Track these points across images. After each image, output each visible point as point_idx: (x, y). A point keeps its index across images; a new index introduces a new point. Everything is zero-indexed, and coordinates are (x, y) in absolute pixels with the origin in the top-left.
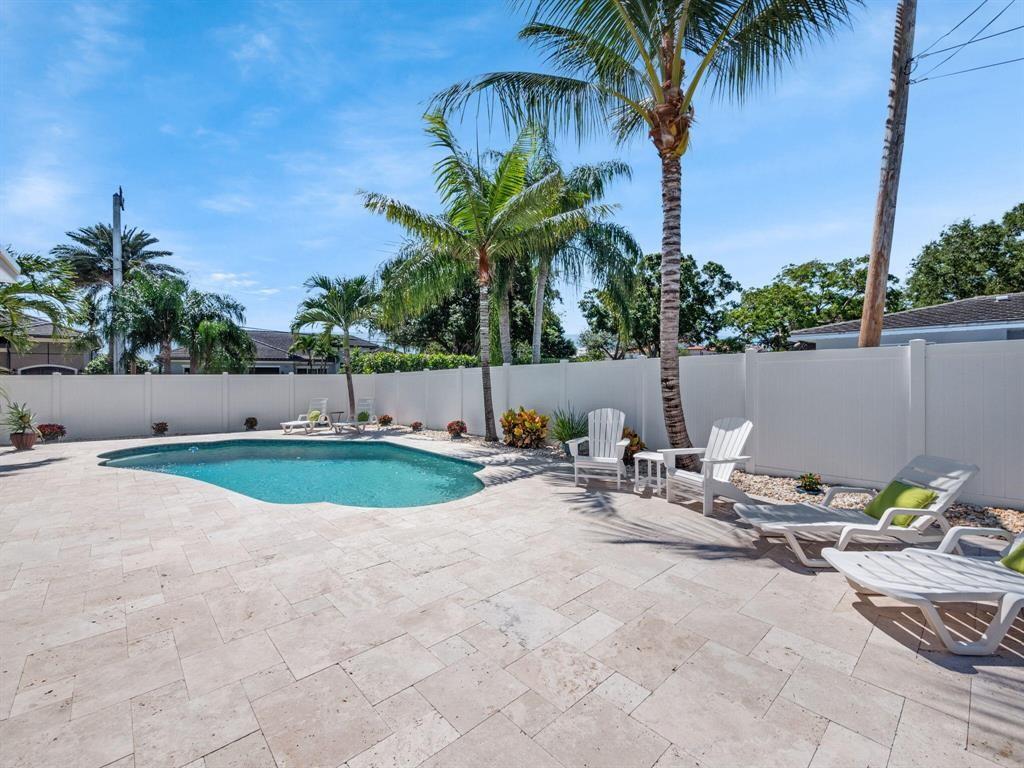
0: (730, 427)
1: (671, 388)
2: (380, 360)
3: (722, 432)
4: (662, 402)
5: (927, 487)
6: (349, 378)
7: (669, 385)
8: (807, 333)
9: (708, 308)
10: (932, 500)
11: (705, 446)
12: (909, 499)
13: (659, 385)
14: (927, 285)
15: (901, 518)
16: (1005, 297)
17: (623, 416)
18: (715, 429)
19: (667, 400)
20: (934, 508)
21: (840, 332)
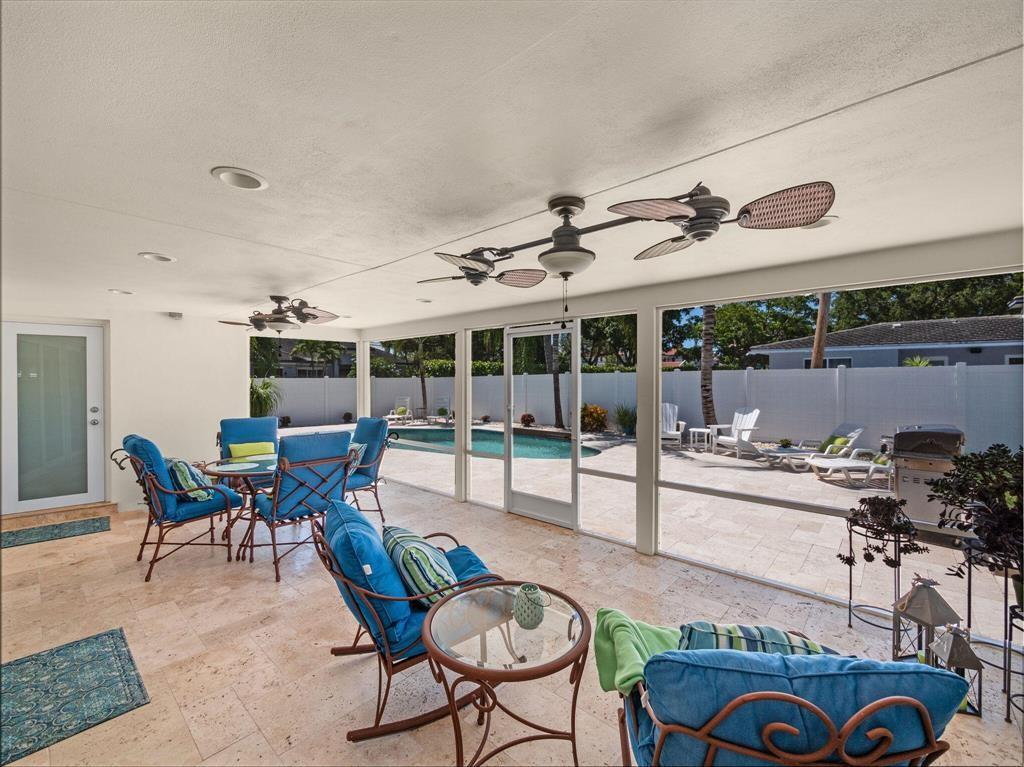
0: (746, 412)
1: (708, 390)
2: (437, 366)
3: (741, 415)
4: (701, 398)
5: (846, 436)
6: (423, 381)
7: (706, 388)
8: (763, 348)
9: (675, 322)
10: (847, 442)
11: (731, 423)
12: (838, 442)
13: (700, 390)
14: (847, 308)
15: (835, 449)
16: (899, 325)
17: (676, 407)
18: (736, 414)
19: (704, 398)
20: (848, 445)
21: (787, 348)
